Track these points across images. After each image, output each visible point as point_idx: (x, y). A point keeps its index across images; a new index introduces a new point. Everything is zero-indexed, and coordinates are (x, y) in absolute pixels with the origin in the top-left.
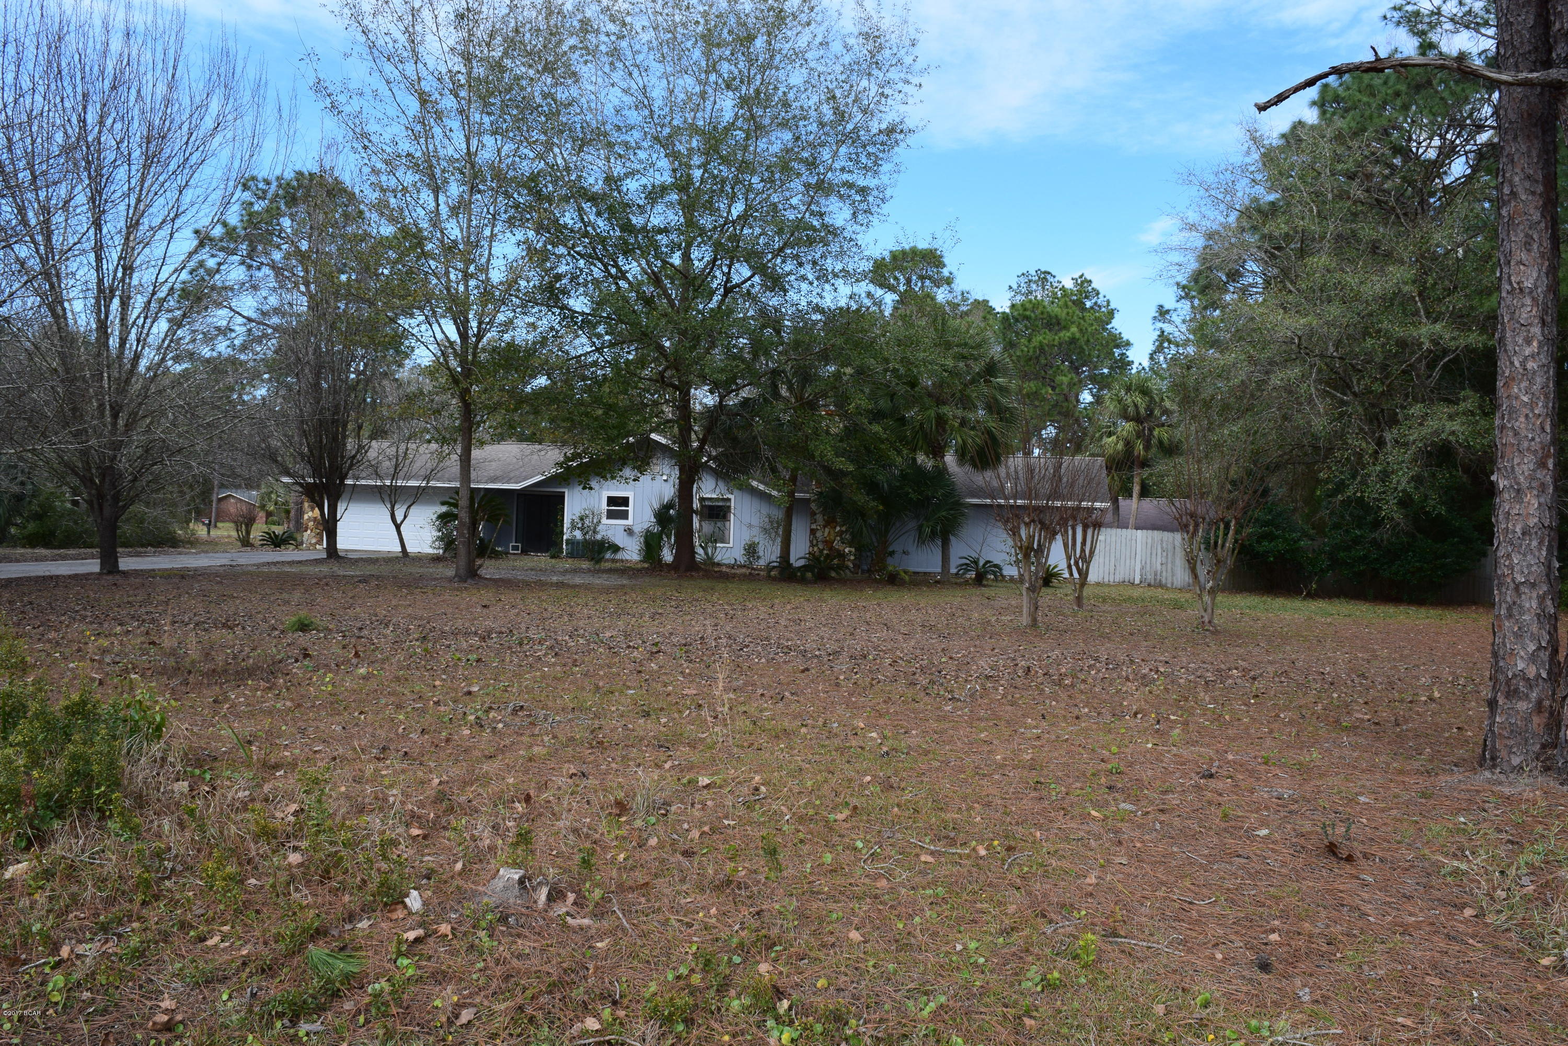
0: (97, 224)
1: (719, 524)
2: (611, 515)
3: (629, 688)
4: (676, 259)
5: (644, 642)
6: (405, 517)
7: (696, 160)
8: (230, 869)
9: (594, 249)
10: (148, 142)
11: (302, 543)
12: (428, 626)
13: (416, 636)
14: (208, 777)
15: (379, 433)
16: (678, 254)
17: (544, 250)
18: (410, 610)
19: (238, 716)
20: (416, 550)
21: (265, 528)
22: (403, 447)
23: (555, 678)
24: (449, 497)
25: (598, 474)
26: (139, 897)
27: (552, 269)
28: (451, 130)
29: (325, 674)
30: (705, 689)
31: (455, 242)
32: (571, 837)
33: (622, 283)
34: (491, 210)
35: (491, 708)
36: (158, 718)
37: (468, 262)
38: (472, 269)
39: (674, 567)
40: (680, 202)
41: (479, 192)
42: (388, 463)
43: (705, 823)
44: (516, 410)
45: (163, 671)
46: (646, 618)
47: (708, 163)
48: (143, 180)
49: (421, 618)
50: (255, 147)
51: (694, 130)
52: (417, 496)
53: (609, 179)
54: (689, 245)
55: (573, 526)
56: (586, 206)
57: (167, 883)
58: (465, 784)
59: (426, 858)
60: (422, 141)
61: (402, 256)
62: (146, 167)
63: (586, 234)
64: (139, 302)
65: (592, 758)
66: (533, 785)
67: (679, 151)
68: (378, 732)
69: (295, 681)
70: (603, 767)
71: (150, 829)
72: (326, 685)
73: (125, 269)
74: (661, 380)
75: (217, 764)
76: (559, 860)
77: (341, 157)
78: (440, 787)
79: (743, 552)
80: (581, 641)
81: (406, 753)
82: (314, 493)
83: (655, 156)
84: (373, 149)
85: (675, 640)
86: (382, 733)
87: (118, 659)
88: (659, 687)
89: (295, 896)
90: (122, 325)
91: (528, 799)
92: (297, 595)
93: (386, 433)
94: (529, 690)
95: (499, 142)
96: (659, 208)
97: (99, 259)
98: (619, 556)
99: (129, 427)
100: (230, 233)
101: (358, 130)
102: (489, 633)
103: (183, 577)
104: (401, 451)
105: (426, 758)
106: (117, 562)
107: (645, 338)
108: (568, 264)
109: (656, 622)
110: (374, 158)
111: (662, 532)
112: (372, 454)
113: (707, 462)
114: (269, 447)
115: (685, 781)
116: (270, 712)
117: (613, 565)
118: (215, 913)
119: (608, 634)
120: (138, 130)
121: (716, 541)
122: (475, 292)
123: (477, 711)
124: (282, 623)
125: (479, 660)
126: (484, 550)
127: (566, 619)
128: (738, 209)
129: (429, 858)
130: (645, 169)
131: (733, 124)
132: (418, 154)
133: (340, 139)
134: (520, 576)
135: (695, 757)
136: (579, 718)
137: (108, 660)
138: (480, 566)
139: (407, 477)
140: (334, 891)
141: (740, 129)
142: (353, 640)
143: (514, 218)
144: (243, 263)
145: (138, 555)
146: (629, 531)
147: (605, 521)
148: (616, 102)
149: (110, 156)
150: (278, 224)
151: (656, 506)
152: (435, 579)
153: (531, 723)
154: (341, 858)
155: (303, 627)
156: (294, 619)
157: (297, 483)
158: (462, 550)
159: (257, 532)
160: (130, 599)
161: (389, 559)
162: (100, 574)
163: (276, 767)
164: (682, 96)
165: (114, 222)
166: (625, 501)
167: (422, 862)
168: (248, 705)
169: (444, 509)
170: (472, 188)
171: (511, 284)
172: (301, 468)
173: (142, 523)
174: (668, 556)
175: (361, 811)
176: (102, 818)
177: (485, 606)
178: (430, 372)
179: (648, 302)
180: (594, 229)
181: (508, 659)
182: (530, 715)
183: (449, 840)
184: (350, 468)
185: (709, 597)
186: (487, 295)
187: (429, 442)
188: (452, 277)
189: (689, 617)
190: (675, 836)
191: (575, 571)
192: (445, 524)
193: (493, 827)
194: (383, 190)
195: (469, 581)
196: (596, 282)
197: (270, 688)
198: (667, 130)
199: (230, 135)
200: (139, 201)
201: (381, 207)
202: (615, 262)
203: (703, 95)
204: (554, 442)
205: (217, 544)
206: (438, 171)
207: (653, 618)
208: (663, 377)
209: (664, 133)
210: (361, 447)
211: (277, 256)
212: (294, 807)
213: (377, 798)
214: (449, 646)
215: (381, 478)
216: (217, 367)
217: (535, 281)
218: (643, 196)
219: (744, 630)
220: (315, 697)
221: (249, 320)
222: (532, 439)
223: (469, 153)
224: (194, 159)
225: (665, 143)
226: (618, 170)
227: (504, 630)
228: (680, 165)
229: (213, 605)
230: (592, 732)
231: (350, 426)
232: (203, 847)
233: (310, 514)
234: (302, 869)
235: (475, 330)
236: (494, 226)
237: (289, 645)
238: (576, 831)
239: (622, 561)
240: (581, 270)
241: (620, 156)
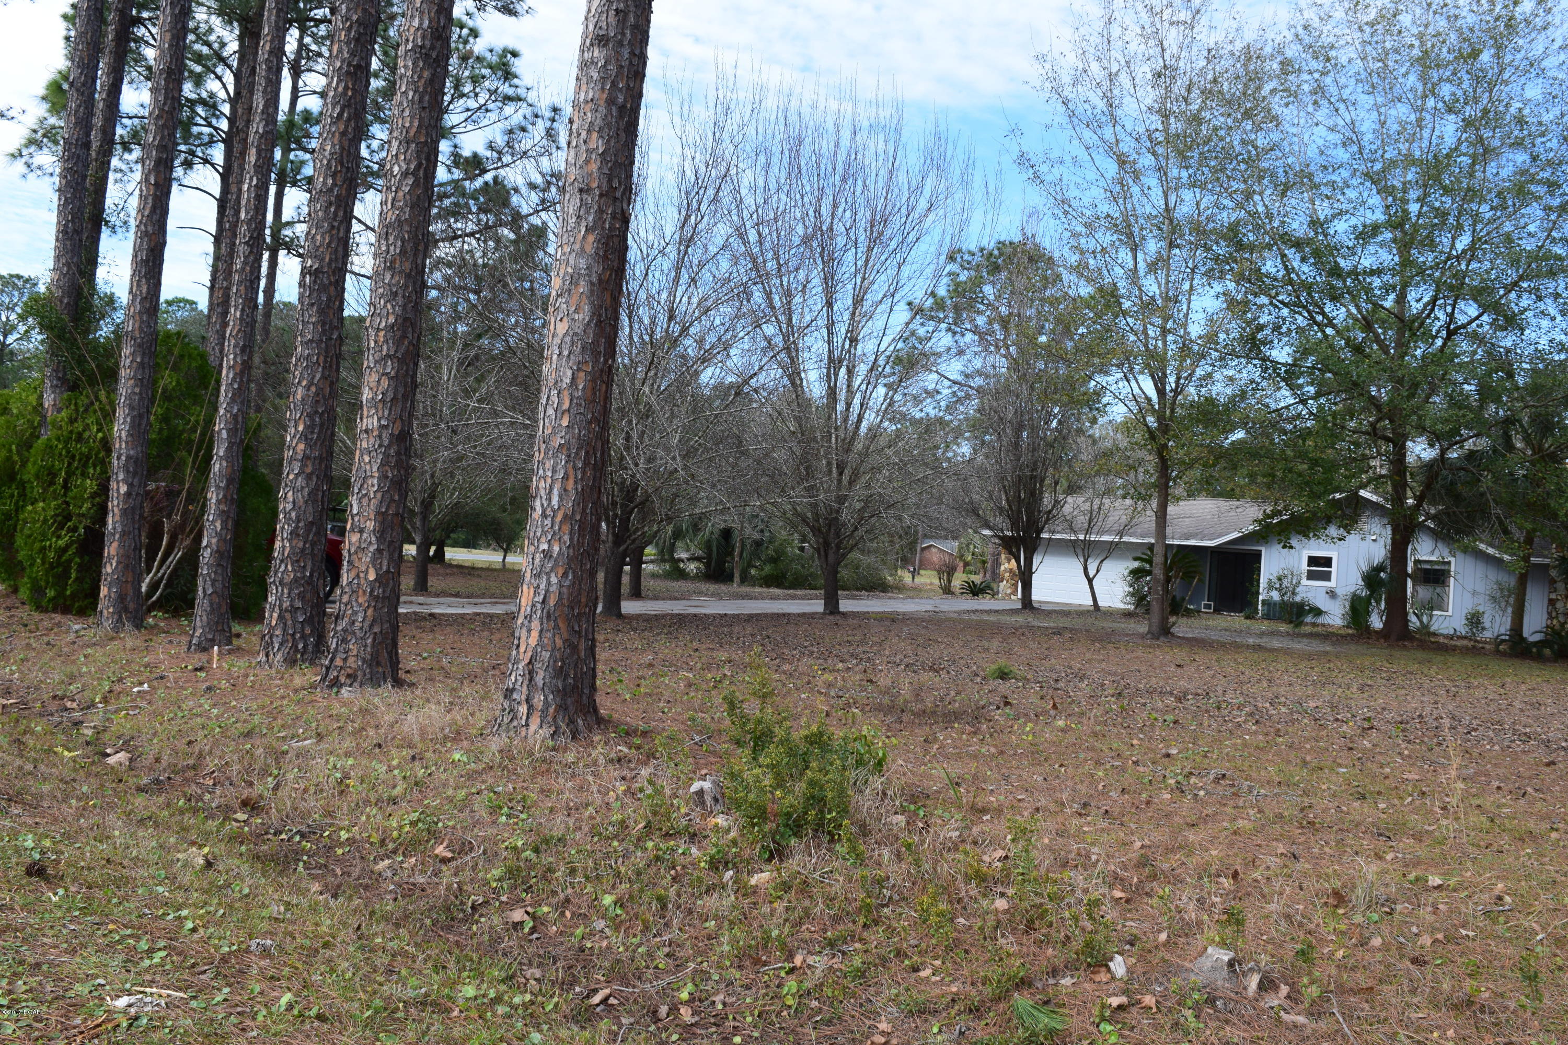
0: (829, 304)
1: (1438, 590)
2: (1311, 576)
3: (1340, 765)
4: (1389, 303)
5: (1353, 716)
6: (1098, 571)
7: (1413, 194)
8: (943, 906)
9: (1298, 297)
10: (872, 226)
11: (998, 593)
12: (1122, 683)
13: (1111, 692)
14: (922, 813)
15: (1072, 489)
16: (1392, 296)
17: (1246, 303)
18: (1104, 665)
19: (946, 757)
20: (1107, 604)
21: (964, 577)
22: (1097, 502)
23: (1257, 747)
24: (1145, 554)
25: (1299, 533)
26: (861, 920)
27: (1254, 320)
28: (1149, 188)
29: (1025, 723)
30: (1429, 775)
31: (1153, 298)
32: (1283, 923)
33: (1329, 331)
34: (1190, 265)
35: (1191, 773)
36: (881, 754)
37: (1166, 319)
38: (1170, 325)
39: (1383, 635)
40: (1394, 240)
41: (1178, 246)
42: (1082, 518)
43: (1438, 930)
44: (1214, 465)
45: (879, 708)
46: (1354, 689)
47: (1426, 195)
48: (867, 261)
49: (1115, 674)
50: (965, 223)
51: (1409, 161)
52: (1110, 551)
53: (1314, 223)
54: (1405, 285)
55: (1270, 587)
56: (1290, 253)
57: (886, 910)
58: (1170, 850)
59: (1129, 923)
60: (1121, 201)
61: (1099, 315)
62: (870, 250)
63: (1291, 282)
64: (862, 370)
65: (1303, 839)
66: (1239, 861)
67: (1393, 186)
68: (1078, 787)
69: (997, 728)
70: (1316, 850)
71: (871, 857)
72: (1027, 734)
73: (851, 341)
74: (1374, 433)
75: (929, 802)
76: (1269, 947)
77: (1042, 223)
78: (1143, 851)
79: (1464, 622)
80: (1283, 709)
81: (1107, 811)
82: (1010, 545)
83: (1365, 194)
84: (1074, 213)
85: (1389, 717)
86: (1083, 789)
87: (841, 693)
88: (1375, 767)
89: (1002, 941)
90: (848, 391)
91: (1235, 875)
92: (995, 644)
93: (1080, 488)
94: (1231, 758)
95: (1198, 195)
96: (1371, 248)
97: (830, 333)
98: (1320, 620)
99: (851, 483)
100: (940, 305)
101: (1058, 197)
102: (1185, 694)
103: (893, 620)
104: (1095, 507)
105: (1125, 819)
106: (838, 603)
107: (1355, 387)
108: (1270, 314)
109: (1366, 695)
110: (1074, 222)
111: (1371, 596)
112: (1067, 509)
113: (1424, 521)
114: (971, 502)
115: (1412, 877)
116: (975, 756)
117: (1315, 630)
118: (928, 946)
119: (1312, 704)
120: (863, 216)
121: (1432, 609)
122: (1174, 347)
123: (1177, 775)
124: (983, 670)
125: (1175, 722)
126: (1176, 607)
127: (1265, 685)
128: (1463, 242)
129: (1131, 923)
130: (1354, 208)
131: (1456, 149)
132: (1117, 215)
133: (1041, 207)
134: (1214, 636)
135: (1422, 852)
136: (1286, 794)
137: (833, 693)
138: (1174, 624)
139: (1100, 532)
140: (1039, 943)
141: (1465, 155)
142: (1050, 691)
143: (1213, 269)
144: (949, 330)
145: (854, 598)
146: (1332, 594)
147: (1305, 581)
148: (1320, 142)
149: (841, 241)
150: (981, 291)
151: (1365, 568)
152: (1127, 635)
153: (1234, 794)
154: (1047, 911)
155: (1003, 675)
156: (994, 667)
157: (996, 536)
158: (1155, 607)
159: (958, 580)
160: (850, 638)
161: (1081, 613)
162: (824, 614)
163: (984, 811)
164: (1396, 127)
165: (844, 301)
166: (1327, 562)
167: (1124, 926)
168: (956, 747)
169: (1136, 564)
170: (1171, 243)
171: (1210, 339)
172: (999, 521)
173: (857, 568)
174: (1376, 622)
175: (1065, 865)
176: (832, 841)
177: (1179, 666)
178: (1126, 427)
179: (1358, 349)
180: (1298, 275)
181: (1206, 724)
182: (1233, 786)
183: (1152, 907)
184: (1046, 523)
185: (1426, 671)
186: (1185, 348)
187: (1124, 497)
188: (1151, 333)
189: (1403, 692)
190: (1403, 940)
191: (1273, 634)
192: (1137, 579)
193: (1198, 900)
194: (1082, 253)
195: (1162, 638)
196: (1300, 331)
197: (975, 733)
198: (1378, 166)
199: (941, 212)
200: (864, 279)
201: (1079, 270)
202: (1322, 309)
203: (1419, 122)
204: (1254, 499)
205: (920, 591)
206: (1136, 230)
207: (1361, 689)
208: (1374, 429)
209: (1375, 169)
210: (1057, 502)
211: (981, 321)
212: (1000, 853)
213: (1079, 854)
214: (1144, 705)
215: (1075, 533)
216: (929, 427)
217: (1235, 334)
218: (1352, 237)
219: (1470, 711)
220: (1017, 745)
221: (955, 382)
222: (1229, 495)
223: (1167, 209)
224: (911, 237)
225: (1376, 179)
226: (1323, 210)
227: (1200, 691)
228: (1394, 200)
229: (920, 648)
230: (1302, 810)
231: (1047, 482)
232: (920, 882)
233: (1007, 565)
234: (1008, 916)
235: (1173, 385)
236: (1193, 279)
237: (990, 691)
238: (1288, 917)
239: (1323, 625)
240: (1284, 319)
241: (1327, 197)
